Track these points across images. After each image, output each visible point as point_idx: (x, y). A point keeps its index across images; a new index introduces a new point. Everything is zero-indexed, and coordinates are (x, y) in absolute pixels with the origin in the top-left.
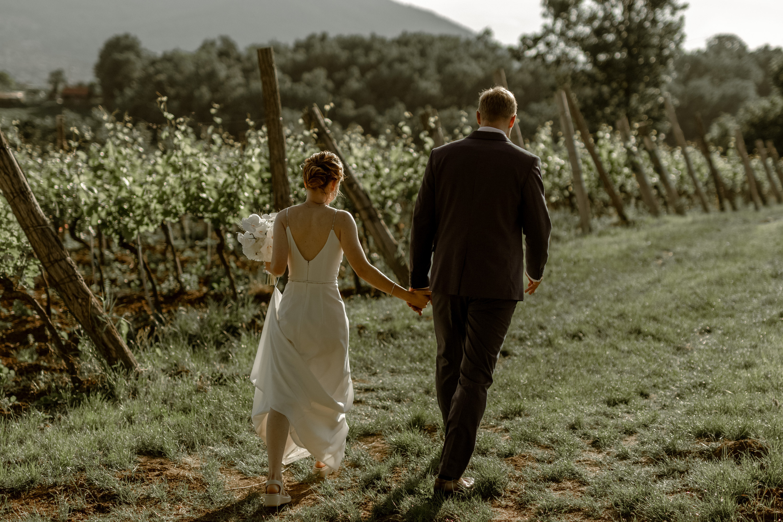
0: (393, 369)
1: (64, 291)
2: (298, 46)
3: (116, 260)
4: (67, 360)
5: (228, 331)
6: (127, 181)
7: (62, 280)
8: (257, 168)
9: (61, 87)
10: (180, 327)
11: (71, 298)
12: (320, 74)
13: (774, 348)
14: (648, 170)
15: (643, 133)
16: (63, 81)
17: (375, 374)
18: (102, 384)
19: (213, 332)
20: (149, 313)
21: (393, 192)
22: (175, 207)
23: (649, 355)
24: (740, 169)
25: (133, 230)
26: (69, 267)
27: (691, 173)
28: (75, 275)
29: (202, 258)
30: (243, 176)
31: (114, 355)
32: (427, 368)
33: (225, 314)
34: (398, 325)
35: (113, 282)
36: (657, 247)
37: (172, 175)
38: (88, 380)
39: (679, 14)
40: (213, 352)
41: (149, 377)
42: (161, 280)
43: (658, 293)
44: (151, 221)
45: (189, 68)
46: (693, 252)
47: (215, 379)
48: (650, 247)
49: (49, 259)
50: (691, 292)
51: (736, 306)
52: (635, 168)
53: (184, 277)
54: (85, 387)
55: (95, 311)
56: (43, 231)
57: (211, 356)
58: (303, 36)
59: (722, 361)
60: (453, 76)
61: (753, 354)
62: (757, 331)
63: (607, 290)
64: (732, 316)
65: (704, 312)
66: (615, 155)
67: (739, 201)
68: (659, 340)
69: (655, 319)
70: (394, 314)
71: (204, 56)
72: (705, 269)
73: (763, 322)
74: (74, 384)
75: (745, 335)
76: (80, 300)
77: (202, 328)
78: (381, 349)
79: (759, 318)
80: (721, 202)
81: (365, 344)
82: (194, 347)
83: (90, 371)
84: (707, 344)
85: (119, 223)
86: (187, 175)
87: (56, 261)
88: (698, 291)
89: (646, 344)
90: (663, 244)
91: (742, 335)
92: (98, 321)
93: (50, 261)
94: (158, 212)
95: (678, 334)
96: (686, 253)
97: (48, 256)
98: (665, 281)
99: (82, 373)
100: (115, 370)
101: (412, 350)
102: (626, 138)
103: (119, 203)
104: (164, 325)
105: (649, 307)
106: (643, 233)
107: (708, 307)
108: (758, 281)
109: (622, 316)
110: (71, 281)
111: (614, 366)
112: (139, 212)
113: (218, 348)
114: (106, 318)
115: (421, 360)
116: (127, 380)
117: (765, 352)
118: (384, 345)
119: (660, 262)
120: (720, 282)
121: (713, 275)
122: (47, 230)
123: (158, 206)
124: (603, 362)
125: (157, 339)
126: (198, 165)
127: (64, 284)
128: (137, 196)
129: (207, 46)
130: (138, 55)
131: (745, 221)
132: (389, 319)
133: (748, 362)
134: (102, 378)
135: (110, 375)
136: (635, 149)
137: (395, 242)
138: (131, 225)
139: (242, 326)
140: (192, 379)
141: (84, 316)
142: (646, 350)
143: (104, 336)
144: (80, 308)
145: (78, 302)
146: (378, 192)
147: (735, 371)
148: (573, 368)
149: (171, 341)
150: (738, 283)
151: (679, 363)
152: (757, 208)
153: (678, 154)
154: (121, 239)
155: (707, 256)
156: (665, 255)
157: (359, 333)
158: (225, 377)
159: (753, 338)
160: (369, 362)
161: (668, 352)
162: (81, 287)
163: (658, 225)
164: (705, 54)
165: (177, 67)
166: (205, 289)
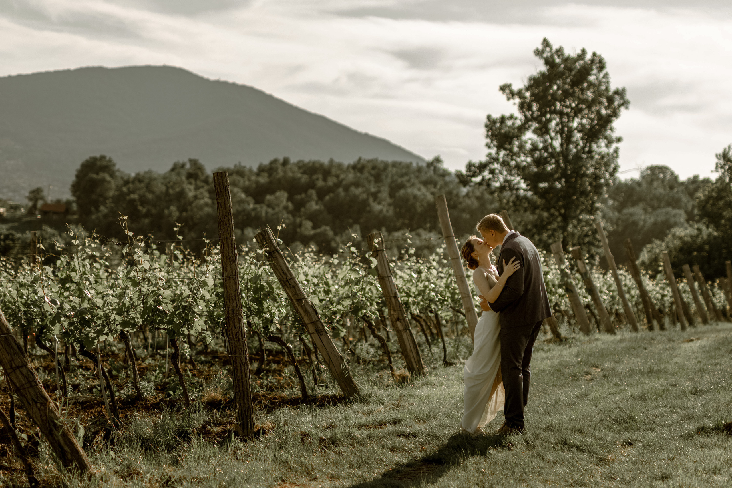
0: (332, 474)
1: (24, 396)
2: (261, 170)
3: (81, 367)
4: (25, 461)
5: (179, 436)
6: (89, 293)
7: (23, 385)
8: (211, 283)
9: (40, 203)
10: (135, 431)
11: (31, 402)
12: (282, 196)
13: (690, 461)
14: (581, 290)
15: (577, 256)
16: (42, 198)
17: (315, 479)
18: (57, 484)
19: (166, 437)
20: (108, 417)
21: (340, 307)
22: (133, 318)
23: (572, 465)
24: (668, 292)
25: (94, 339)
26: (29, 373)
27: (621, 294)
28: (35, 381)
29: (161, 367)
30: (198, 290)
31: (69, 457)
32: (364, 474)
33: (178, 420)
34: (339, 432)
35: (76, 387)
36: (586, 363)
37: (131, 288)
38: (44, 481)
39: (614, 146)
40: (164, 455)
41: (102, 479)
42: (120, 387)
43: (585, 407)
44: (111, 331)
45: (160, 188)
46: (619, 368)
47: (163, 481)
48: (579, 363)
49: (11, 365)
50: (615, 406)
51: (657, 420)
52: (569, 289)
53: (143, 384)
54: (41, 486)
55: (52, 415)
56: (6, 339)
57: (163, 459)
58: (266, 162)
59: (640, 472)
60: (405, 200)
61: (670, 466)
62: (675, 444)
63: (537, 403)
64: (652, 430)
65: (627, 425)
66: (549, 277)
67: (667, 321)
68: (583, 451)
69: (580, 431)
70: (337, 423)
71: (174, 177)
72: (630, 385)
73: (681, 436)
74: (31, 484)
75: (664, 448)
76: (39, 405)
77: (155, 433)
78: (322, 455)
79: (678, 433)
80: (649, 322)
81: (307, 450)
82: (146, 450)
83: (47, 472)
84: (628, 455)
85: (81, 332)
86: (146, 288)
87: (18, 367)
88: (621, 405)
89: (570, 455)
90: (592, 360)
91: (661, 448)
92: (55, 425)
93: (12, 368)
94: (117, 323)
95: (602, 446)
96: (613, 369)
97: (10, 362)
98: (592, 396)
99: (38, 473)
100: (70, 471)
101: (352, 457)
102: (560, 261)
103: (80, 313)
104: (119, 429)
105: (575, 420)
106: (574, 350)
107: (630, 420)
108: (679, 397)
109: (550, 428)
110: (31, 386)
111: (540, 475)
112: (99, 322)
113: (169, 451)
114: (62, 422)
115: (359, 467)
116: (81, 481)
117: (681, 464)
118: (325, 451)
119: (588, 377)
120: (643, 398)
121: (636, 391)
122: (10, 338)
123: (118, 317)
124: (529, 471)
125: (112, 443)
126: (156, 280)
127: (24, 389)
128: (98, 308)
129: (176, 168)
130: (112, 175)
131: (670, 340)
132: (331, 427)
133: (664, 473)
134: (57, 478)
135: (65, 476)
136: (568, 271)
137: (341, 354)
138: (92, 334)
139: (193, 431)
140: (142, 481)
141: (42, 420)
142: (570, 460)
143: (60, 438)
144: (39, 412)
145: (37, 406)
146: (325, 307)
147: (652, 482)
148: (501, 477)
149: (125, 444)
150: (659, 399)
151: (600, 474)
152: (683, 328)
153: (609, 277)
154: (82, 347)
155: (632, 372)
156: (593, 370)
157: (303, 440)
158: (173, 480)
159: (671, 451)
160: (310, 468)
161: (591, 463)
162: (41, 393)
163: (589, 342)
164: (639, 184)
165: (148, 187)
166: (161, 396)
